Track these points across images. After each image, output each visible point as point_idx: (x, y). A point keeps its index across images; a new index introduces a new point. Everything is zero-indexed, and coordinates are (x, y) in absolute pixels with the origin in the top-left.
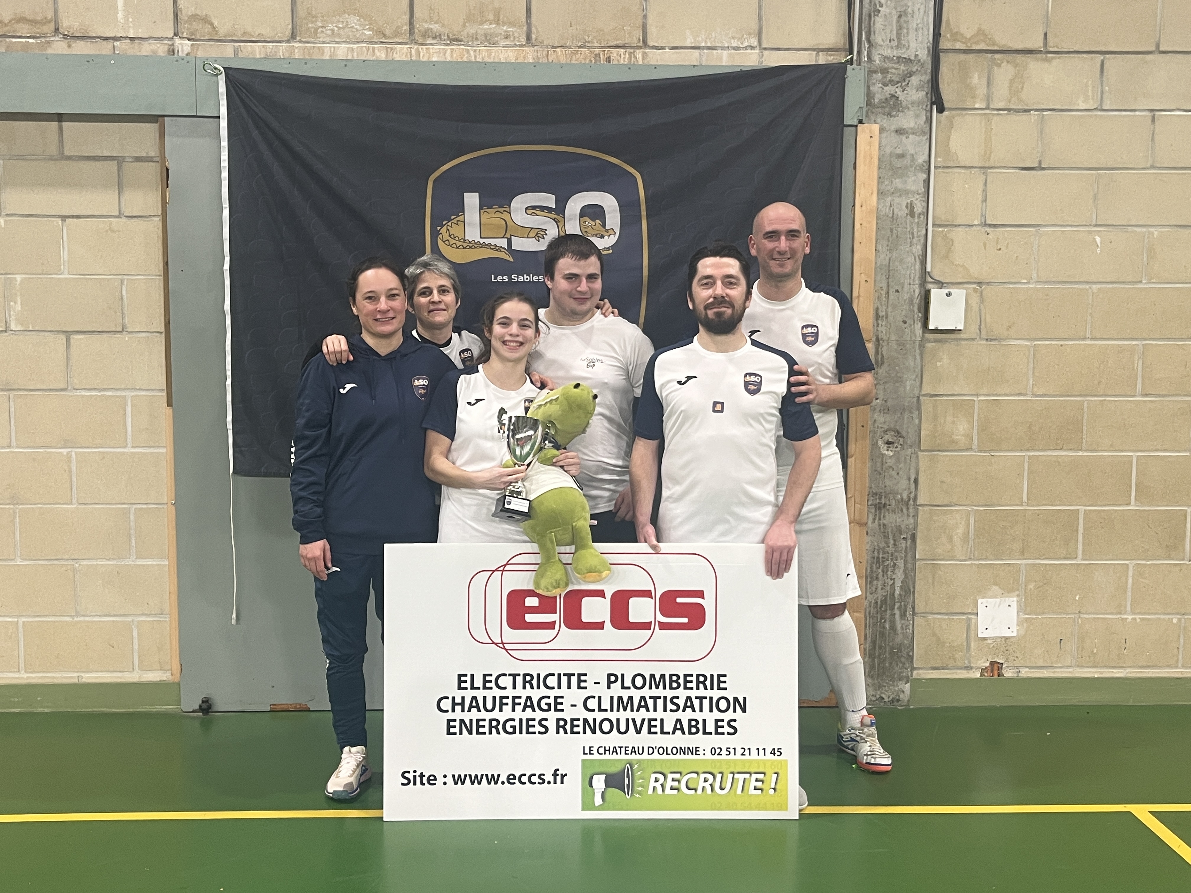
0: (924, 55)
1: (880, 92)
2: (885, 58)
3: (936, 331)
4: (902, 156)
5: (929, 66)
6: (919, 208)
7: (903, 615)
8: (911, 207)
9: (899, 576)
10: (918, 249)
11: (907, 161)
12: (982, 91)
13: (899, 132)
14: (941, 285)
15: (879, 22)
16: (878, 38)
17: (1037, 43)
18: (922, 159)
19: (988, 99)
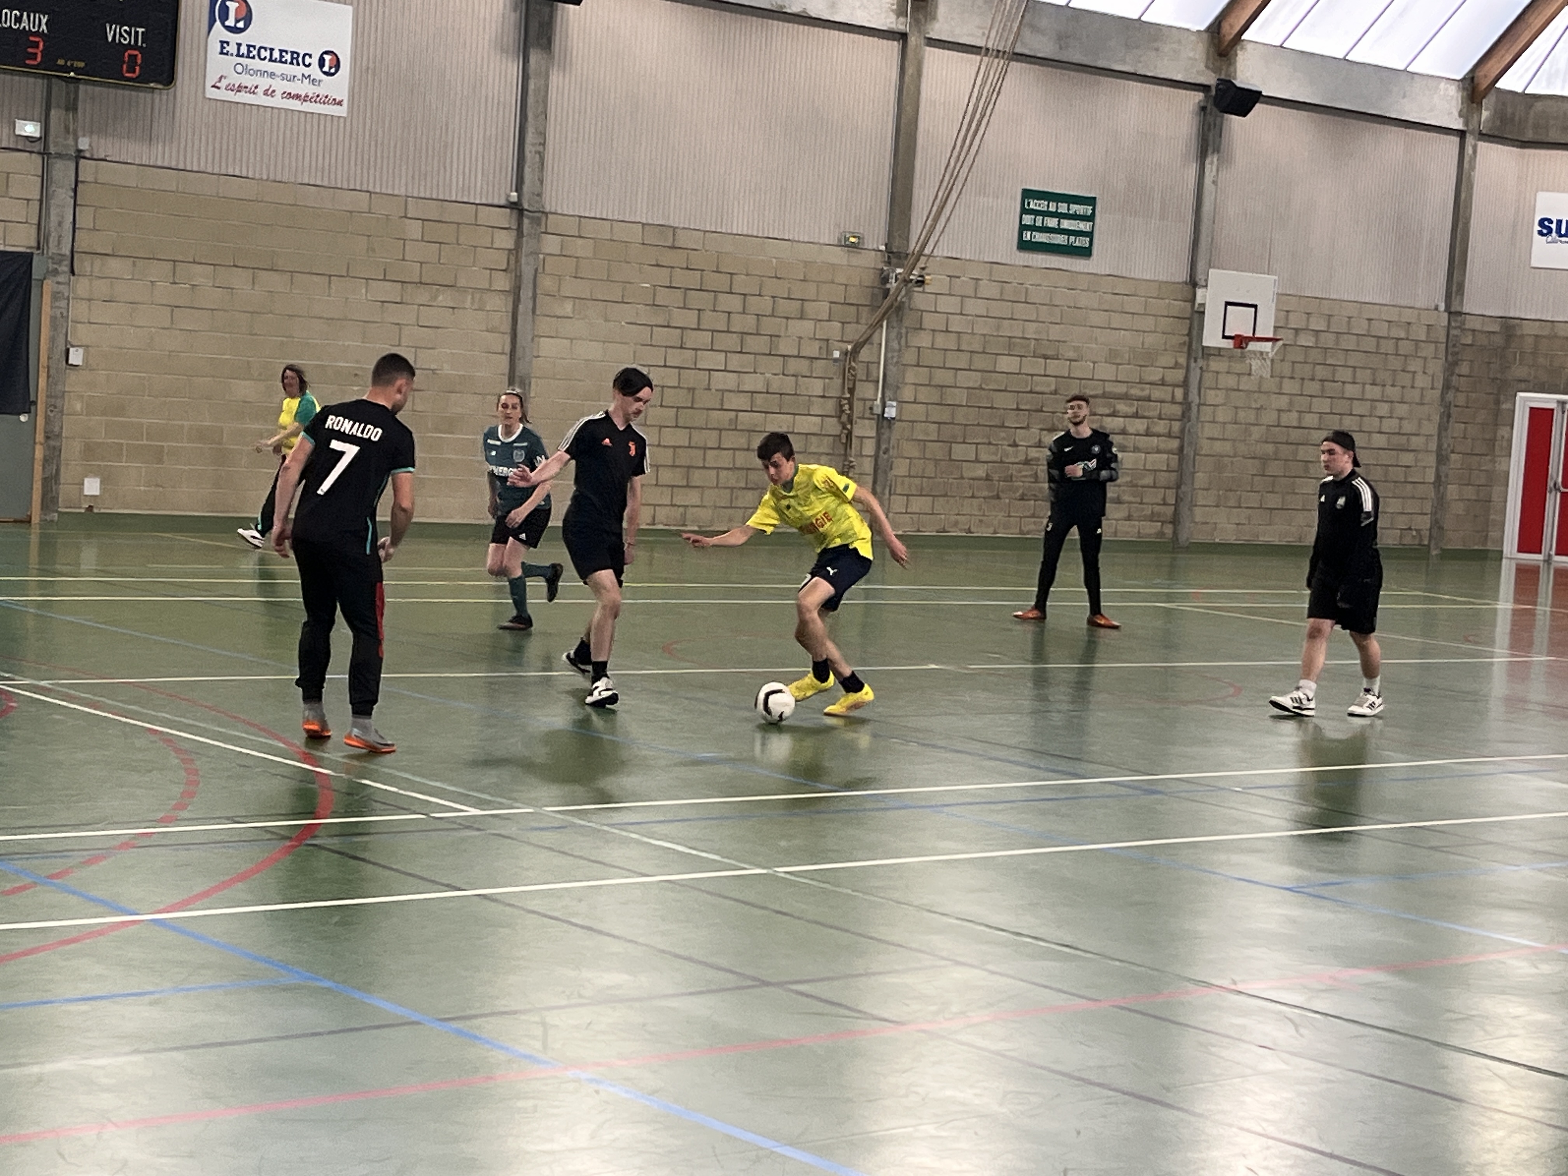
0: (68, 253)
1: (51, 266)
2: (53, 253)
3: (72, 365)
4: (59, 293)
5: (69, 259)
6: (65, 314)
7: (56, 483)
8: (61, 313)
9: (55, 467)
10: (64, 331)
11: (60, 295)
12: (89, 269)
13: (58, 283)
14: (73, 346)
15: (51, 240)
16: (51, 245)
17: (109, 251)
18: (66, 294)
19: (91, 271)
